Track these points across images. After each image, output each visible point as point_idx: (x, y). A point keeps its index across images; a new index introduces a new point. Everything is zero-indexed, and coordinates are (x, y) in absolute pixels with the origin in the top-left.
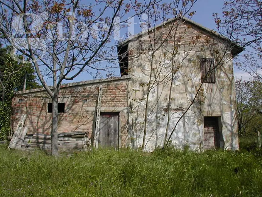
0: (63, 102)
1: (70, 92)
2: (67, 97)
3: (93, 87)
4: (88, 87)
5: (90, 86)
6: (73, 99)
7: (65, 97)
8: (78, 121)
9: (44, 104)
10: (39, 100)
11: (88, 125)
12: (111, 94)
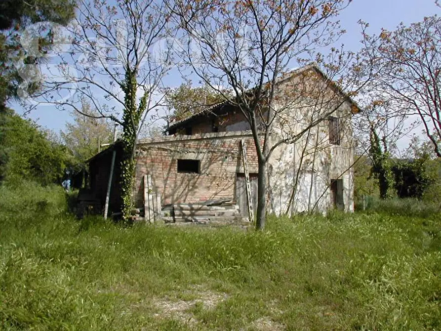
0: (197, 159)
1: (206, 145)
2: (203, 152)
3: (233, 140)
4: (227, 140)
5: (230, 140)
6: (210, 155)
7: (201, 153)
8: (218, 184)
9: (173, 160)
10: (166, 155)
11: (229, 189)
12: (252, 151)
